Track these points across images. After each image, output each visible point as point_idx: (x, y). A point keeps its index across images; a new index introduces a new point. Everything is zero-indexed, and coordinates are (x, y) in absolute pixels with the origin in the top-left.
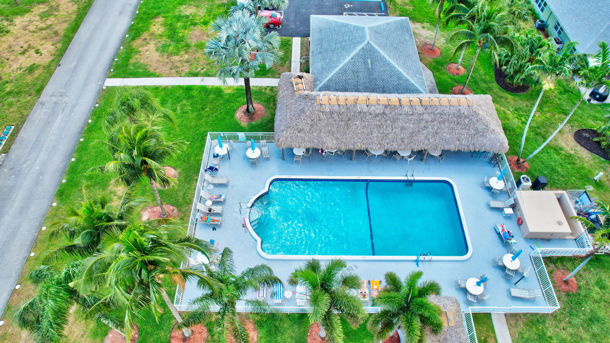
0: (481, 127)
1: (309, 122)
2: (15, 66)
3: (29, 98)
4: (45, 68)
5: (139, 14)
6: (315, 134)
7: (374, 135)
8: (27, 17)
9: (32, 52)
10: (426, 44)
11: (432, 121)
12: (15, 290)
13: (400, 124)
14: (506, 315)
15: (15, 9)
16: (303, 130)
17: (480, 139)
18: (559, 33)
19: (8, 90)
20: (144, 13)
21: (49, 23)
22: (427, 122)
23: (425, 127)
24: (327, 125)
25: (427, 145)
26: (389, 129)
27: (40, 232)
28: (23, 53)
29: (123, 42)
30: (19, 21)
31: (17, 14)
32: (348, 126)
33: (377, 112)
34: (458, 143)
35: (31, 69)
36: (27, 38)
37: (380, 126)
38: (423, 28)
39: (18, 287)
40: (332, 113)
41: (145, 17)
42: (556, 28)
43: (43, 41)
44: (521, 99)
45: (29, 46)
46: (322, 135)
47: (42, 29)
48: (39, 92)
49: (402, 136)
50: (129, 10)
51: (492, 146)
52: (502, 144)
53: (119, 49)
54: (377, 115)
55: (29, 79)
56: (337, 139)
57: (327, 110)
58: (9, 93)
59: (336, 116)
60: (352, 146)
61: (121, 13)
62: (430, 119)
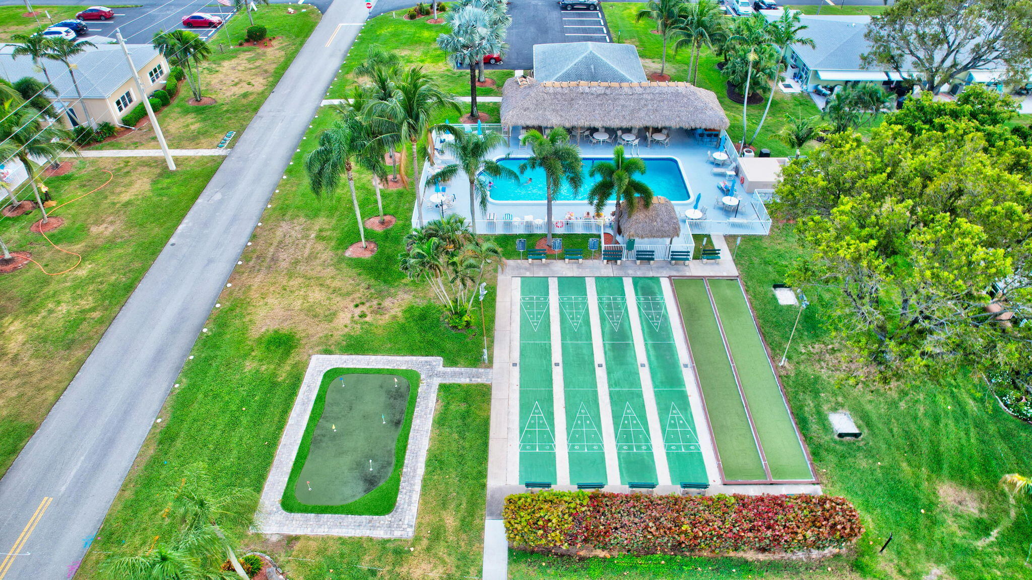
0: (700, 105)
1: (535, 101)
2: (228, 94)
3: (246, 114)
4: (258, 94)
5: (351, 56)
6: (540, 112)
7: (597, 112)
8: (234, 62)
9: (245, 84)
10: (655, 73)
11: (652, 100)
12: (257, 226)
13: (622, 102)
14: (725, 236)
15: (221, 56)
16: (528, 109)
17: (700, 115)
18: (795, 61)
19: (224, 109)
20: (356, 55)
21: (257, 64)
22: (646, 100)
23: (645, 105)
24: (551, 104)
25: (648, 121)
26: (611, 107)
27: (273, 193)
28: (236, 85)
29: (336, 75)
30: (226, 64)
31: (224, 59)
32: (571, 105)
33: (599, 92)
34: (678, 119)
35: (245, 95)
36: (237, 75)
37: (602, 105)
38: (654, 62)
39: (260, 224)
40: (555, 94)
41: (358, 57)
42: (792, 57)
43: (254, 77)
44: (754, 109)
45: (241, 80)
46: (547, 113)
47: (250, 69)
48: (256, 110)
49: (624, 113)
50: (340, 54)
51: (712, 121)
52: (722, 120)
53: (333, 80)
54: (599, 95)
55: (245, 101)
56: (561, 116)
57: (551, 91)
58: (227, 111)
59: (559, 97)
60: (576, 123)
61: (331, 56)
62: (649, 98)
